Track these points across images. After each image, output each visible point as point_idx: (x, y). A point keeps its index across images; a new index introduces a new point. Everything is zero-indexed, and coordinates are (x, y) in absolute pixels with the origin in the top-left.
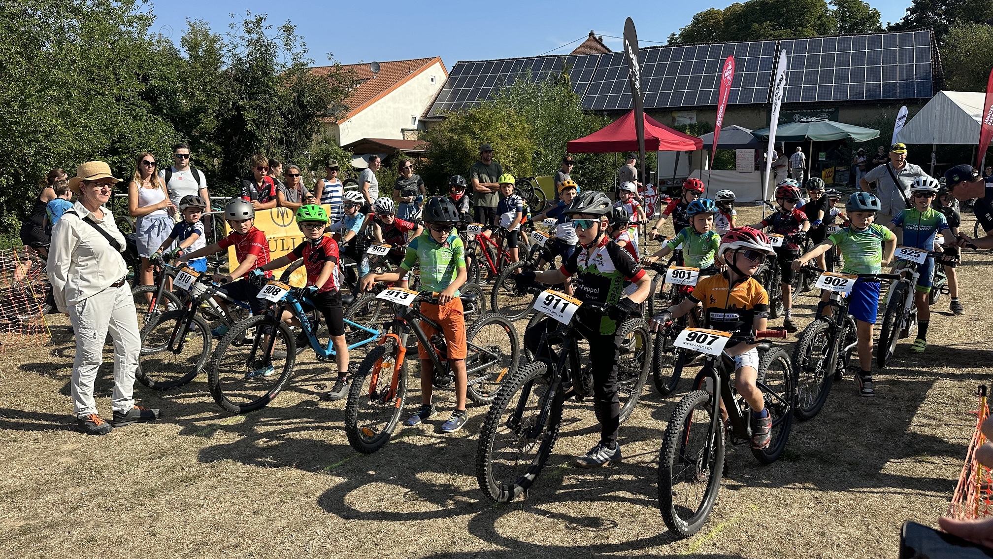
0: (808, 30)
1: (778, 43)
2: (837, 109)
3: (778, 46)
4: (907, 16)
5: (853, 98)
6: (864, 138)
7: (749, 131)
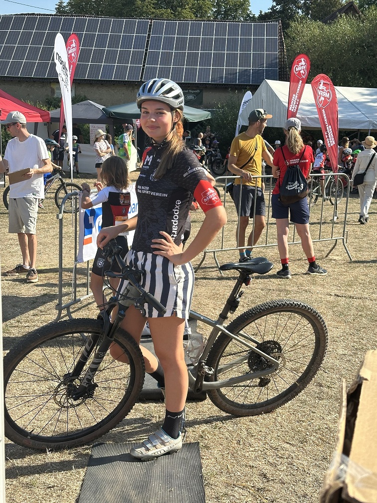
0: (187, 12)
1: (151, 23)
2: (201, 91)
3: (150, 25)
4: (273, 7)
5: (214, 81)
6: (196, 119)
7: (101, 107)
